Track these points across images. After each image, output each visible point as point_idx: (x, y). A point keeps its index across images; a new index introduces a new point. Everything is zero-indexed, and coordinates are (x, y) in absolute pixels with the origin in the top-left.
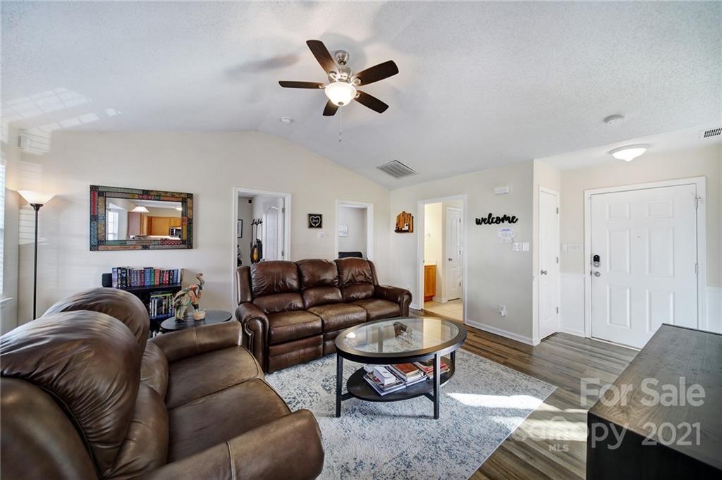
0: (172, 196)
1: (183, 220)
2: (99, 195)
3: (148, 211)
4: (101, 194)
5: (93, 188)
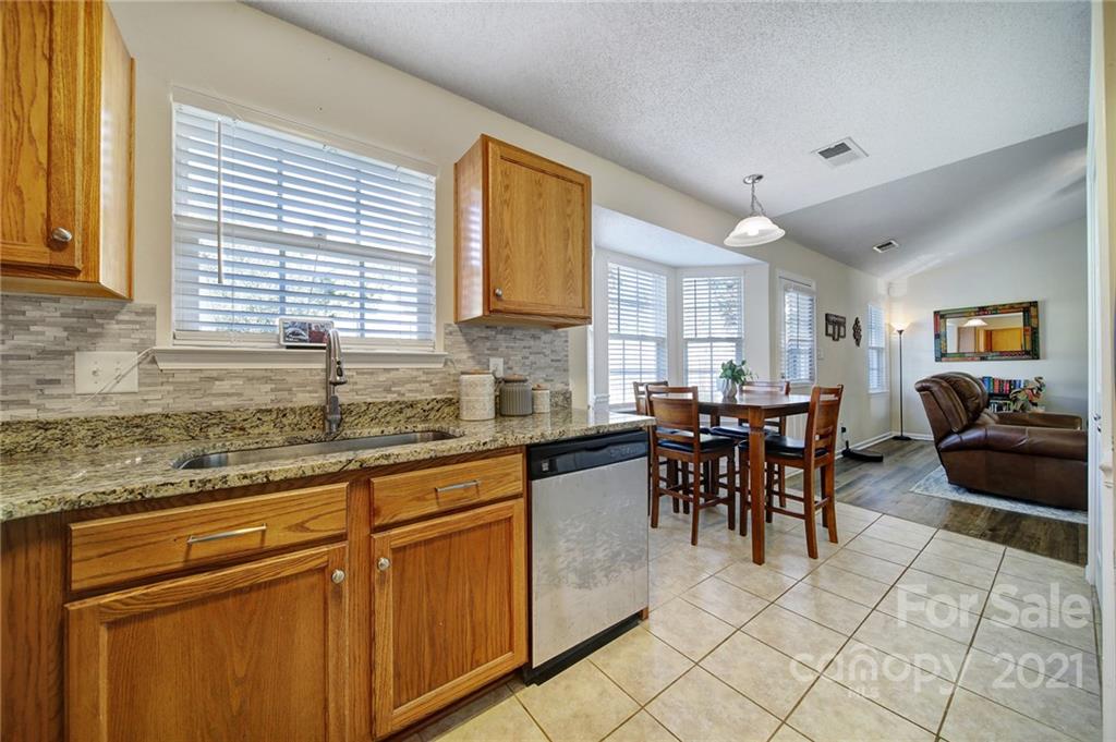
0: (1012, 308)
1: (1025, 331)
2: (940, 316)
3: (984, 324)
4: (943, 317)
5: (936, 313)
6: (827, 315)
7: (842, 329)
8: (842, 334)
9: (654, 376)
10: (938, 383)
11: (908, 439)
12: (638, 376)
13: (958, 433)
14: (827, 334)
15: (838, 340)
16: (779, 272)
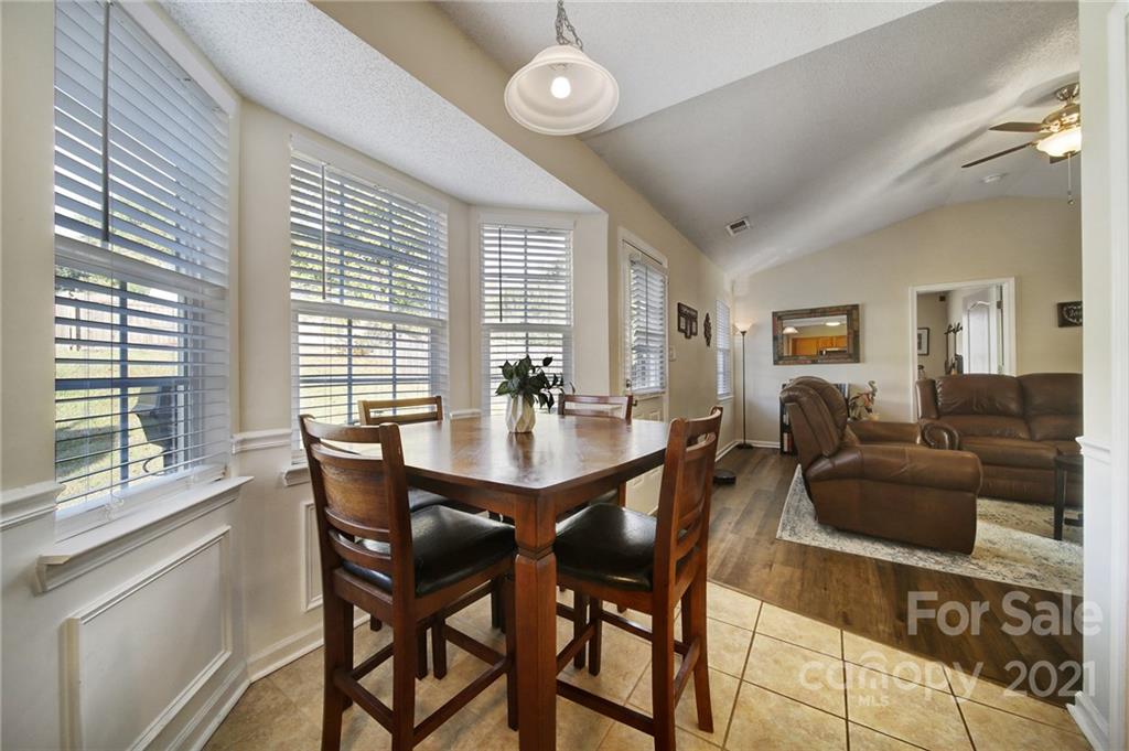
0: (837, 311)
1: (849, 333)
2: (778, 317)
4: (780, 318)
5: (774, 314)
6: (679, 304)
7: (694, 324)
8: (694, 330)
9: (426, 387)
10: (804, 390)
11: (750, 447)
12: (389, 388)
13: (829, 457)
14: (679, 329)
15: (689, 338)
16: (623, 232)
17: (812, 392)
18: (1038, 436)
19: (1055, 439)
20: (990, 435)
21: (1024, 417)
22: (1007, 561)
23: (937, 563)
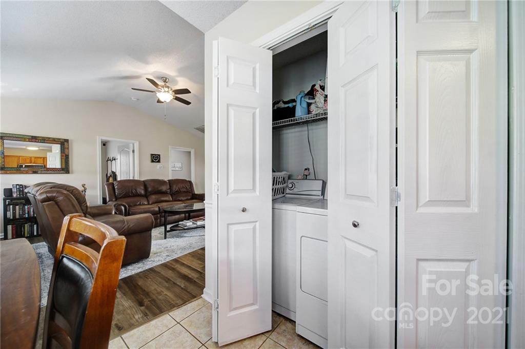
0: (53, 141)
1: (62, 156)
17: (65, 192)
18: (150, 203)
19: (156, 203)
20: (136, 205)
21: (146, 196)
22: (158, 254)
23: (139, 268)
